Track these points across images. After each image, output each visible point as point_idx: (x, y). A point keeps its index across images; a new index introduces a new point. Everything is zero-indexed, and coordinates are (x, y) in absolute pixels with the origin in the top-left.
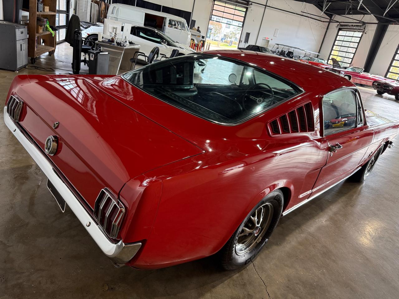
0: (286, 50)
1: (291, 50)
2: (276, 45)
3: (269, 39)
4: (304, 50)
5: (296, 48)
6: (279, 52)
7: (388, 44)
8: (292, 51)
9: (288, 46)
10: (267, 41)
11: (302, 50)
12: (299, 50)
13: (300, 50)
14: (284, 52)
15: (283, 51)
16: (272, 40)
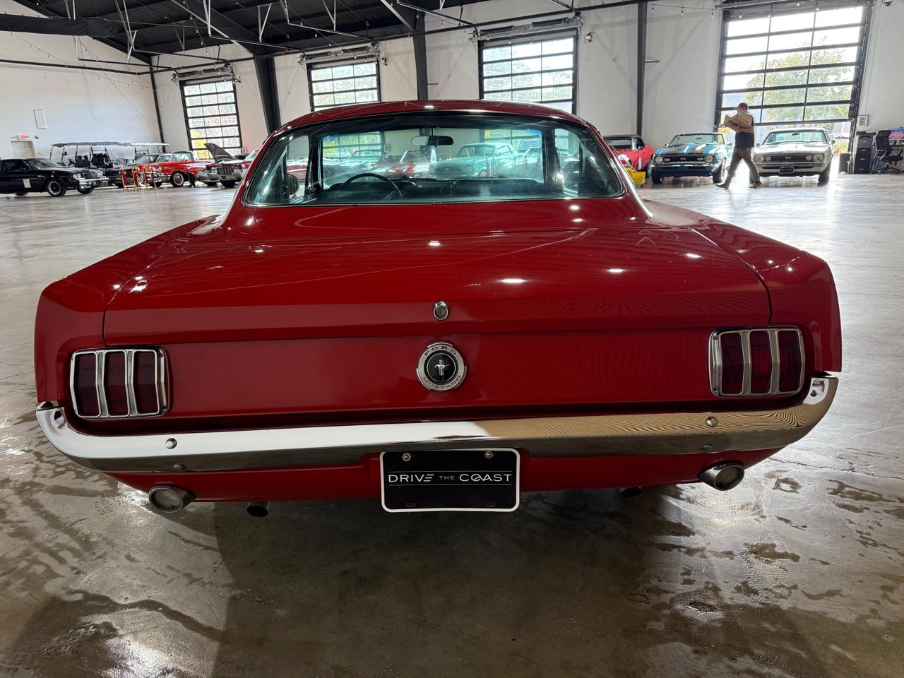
0: (85, 152)
1: (99, 150)
2: (56, 147)
3: (28, 137)
4: (129, 144)
5: (109, 143)
6: (71, 162)
7: (289, 93)
8: (104, 153)
9: (87, 144)
10: (27, 144)
11: (125, 144)
12: (117, 146)
13: (120, 145)
14: (83, 159)
15: (80, 157)
16: (37, 138)
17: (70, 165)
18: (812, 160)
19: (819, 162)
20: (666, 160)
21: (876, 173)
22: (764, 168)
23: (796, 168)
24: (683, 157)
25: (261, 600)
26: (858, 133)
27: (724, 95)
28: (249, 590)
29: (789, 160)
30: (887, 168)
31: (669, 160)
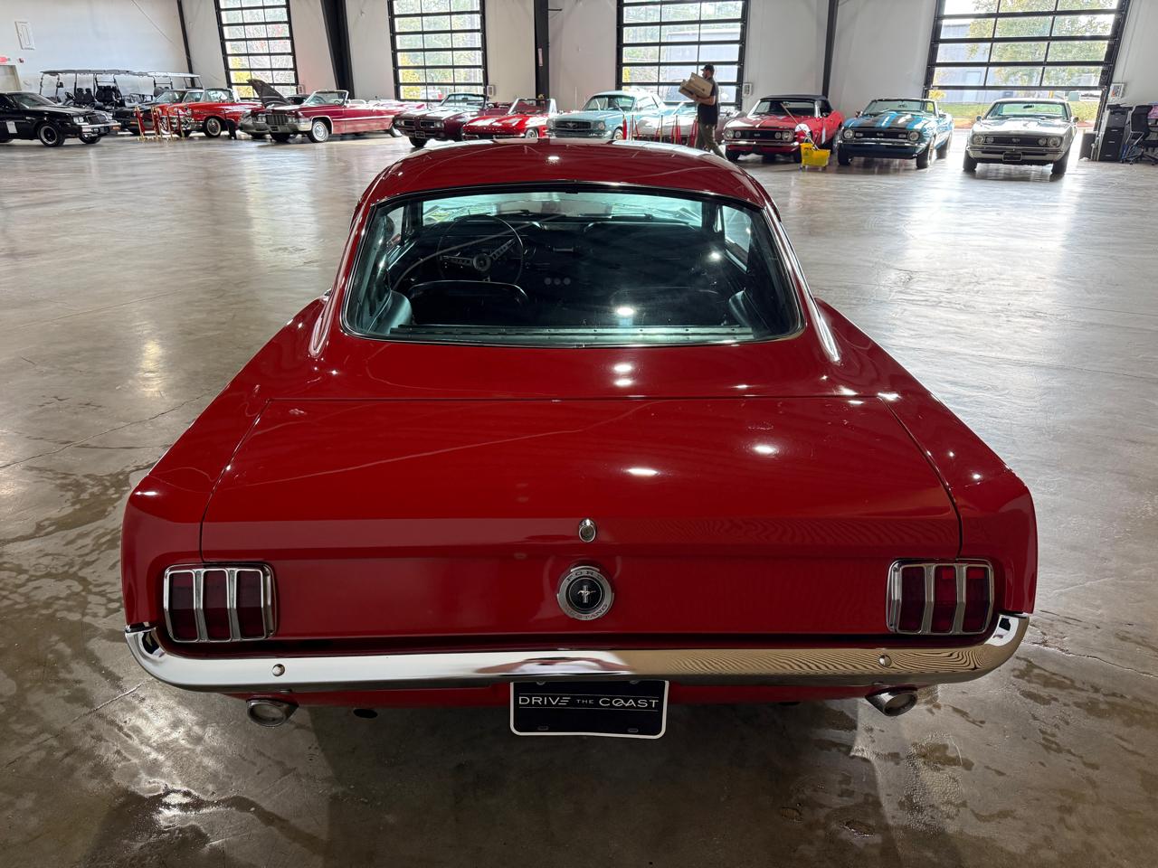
0: (87, 83)
1: (106, 81)
2: (48, 76)
3: (9, 60)
4: (146, 74)
5: (119, 72)
6: (69, 97)
7: (362, 13)
8: (112, 85)
9: (90, 72)
10: (8, 70)
11: (141, 74)
12: (130, 76)
13: (134, 74)
14: (85, 93)
15: (80, 90)
16: (21, 61)
17: (67, 100)
18: (1046, 145)
19: (1054, 148)
20: (857, 135)
21: (1127, 161)
22: (983, 152)
23: (1024, 154)
24: (880, 132)
25: (366, 801)
26: (1110, 107)
27: (941, 45)
28: (352, 787)
29: (1017, 144)
30: (1142, 156)
31: (861, 135)
